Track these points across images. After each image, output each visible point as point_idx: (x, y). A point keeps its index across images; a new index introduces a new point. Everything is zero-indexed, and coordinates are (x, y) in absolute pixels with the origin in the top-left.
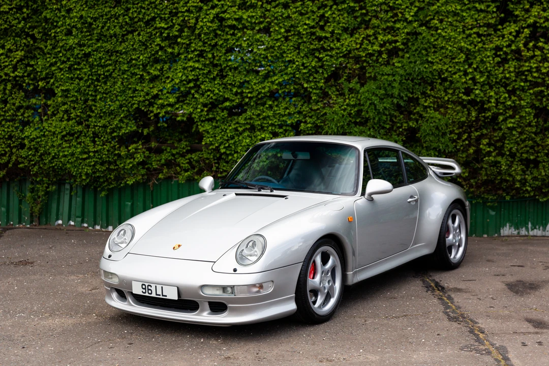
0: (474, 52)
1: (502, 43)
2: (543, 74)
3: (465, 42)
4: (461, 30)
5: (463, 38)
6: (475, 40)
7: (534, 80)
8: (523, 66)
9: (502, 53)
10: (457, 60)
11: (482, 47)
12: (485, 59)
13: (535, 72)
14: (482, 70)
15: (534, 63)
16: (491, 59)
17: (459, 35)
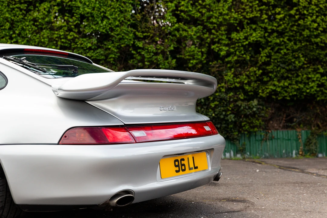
0: (18, 22)
1: (38, 16)
2: (69, 40)
3: (10, 14)
4: (6, 5)
5: (7, 11)
6: (17, 13)
7: (62, 44)
8: (54, 34)
9: (38, 23)
10: (3, 28)
11: (22, 18)
12: (24, 27)
13: (63, 38)
14: (23, 35)
15: (62, 32)
16: (30, 27)
17: (5, 8)
